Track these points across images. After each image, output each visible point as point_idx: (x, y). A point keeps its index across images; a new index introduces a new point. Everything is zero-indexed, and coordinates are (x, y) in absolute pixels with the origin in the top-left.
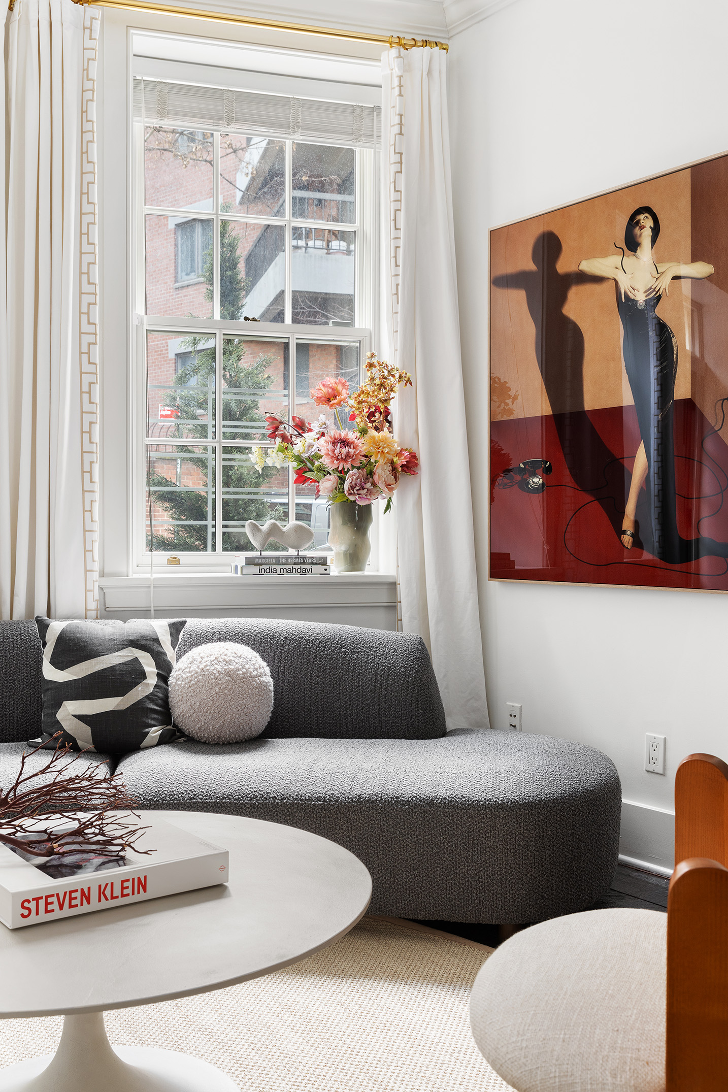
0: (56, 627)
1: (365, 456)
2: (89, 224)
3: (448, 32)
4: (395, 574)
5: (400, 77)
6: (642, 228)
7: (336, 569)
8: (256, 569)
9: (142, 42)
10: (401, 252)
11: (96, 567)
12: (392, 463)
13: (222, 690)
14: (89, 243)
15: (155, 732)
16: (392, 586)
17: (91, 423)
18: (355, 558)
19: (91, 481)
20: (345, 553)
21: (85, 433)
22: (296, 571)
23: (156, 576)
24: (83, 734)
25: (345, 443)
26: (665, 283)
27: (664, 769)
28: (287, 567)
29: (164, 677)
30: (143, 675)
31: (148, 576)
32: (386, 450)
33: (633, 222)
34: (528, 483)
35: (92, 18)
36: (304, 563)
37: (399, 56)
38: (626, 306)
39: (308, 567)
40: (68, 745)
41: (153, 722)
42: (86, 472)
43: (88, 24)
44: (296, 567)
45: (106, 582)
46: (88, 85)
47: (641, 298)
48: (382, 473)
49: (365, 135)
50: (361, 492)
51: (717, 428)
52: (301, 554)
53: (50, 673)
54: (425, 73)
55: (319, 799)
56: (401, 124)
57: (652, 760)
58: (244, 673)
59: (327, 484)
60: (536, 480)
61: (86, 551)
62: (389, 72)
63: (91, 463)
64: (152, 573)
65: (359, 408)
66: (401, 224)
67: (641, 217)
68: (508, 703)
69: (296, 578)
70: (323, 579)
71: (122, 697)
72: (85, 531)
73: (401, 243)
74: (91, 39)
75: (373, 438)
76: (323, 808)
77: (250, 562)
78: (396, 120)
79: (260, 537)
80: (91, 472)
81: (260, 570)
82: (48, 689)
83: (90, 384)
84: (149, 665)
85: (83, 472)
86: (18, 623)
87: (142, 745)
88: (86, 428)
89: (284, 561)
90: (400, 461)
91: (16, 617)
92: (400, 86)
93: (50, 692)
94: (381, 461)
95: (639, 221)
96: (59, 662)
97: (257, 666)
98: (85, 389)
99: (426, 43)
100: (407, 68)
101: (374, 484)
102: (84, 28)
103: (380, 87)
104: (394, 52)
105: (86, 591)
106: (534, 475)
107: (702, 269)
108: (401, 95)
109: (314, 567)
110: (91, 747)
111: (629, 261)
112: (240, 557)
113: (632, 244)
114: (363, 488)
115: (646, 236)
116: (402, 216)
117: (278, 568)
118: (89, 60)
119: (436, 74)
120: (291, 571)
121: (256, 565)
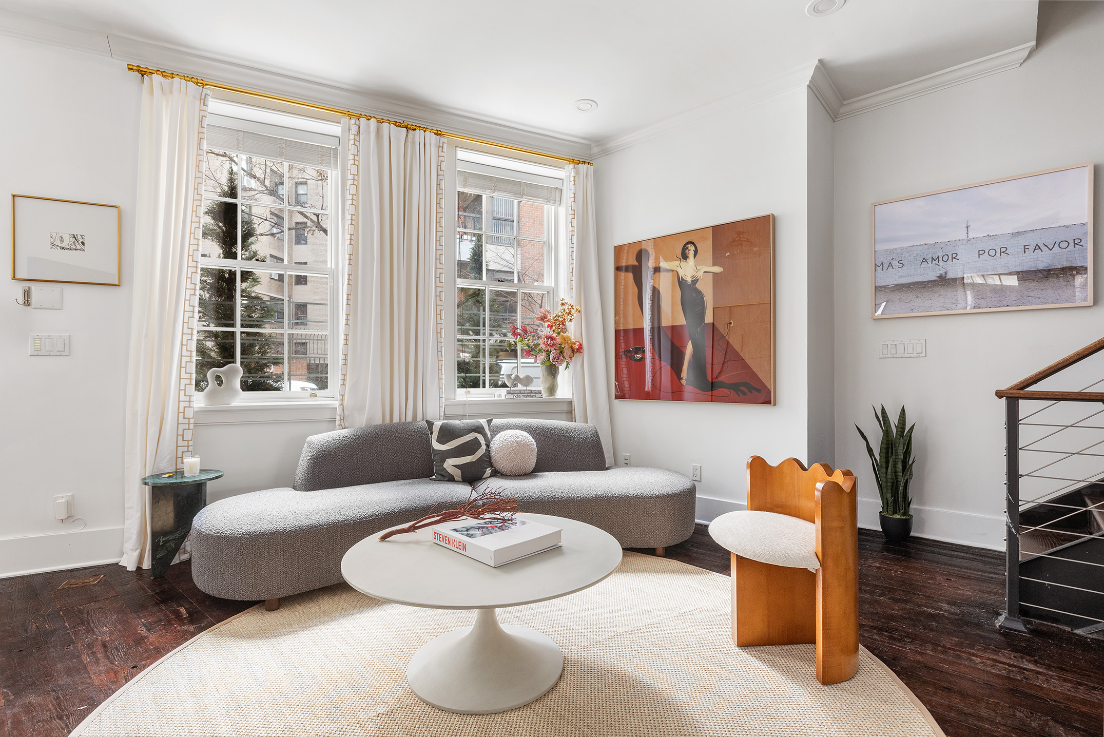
0: (438, 424)
1: (559, 344)
2: (440, 236)
3: (591, 158)
4: (571, 397)
5: (575, 177)
6: (689, 250)
7: (545, 396)
8: (511, 396)
9: (462, 154)
10: (574, 254)
11: (444, 396)
12: (572, 347)
13: (514, 450)
14: (440, 245)
15: (489, 471)
16: (570, 403)
17: (441, 328)
18: (552, 390)
19: (441, 356)
20: (548, 388)
21: (438, 333)
23: (468, 399)
24: (457, 473)
25: (552, 339)
26: (700, 274)
27: (701, 479)
28: (525, 395)
29: (488, 446)
30: (480, 445)
31: (465, 399)
32: (569, 342)
33: (685, 249)
34: (635, 357)
35: (443, 143)
36: (532, 393)
37: (574, 168)
38: (681, 283)
39: (534, 395)
40: (451, 479)
41: (487, 466)
42: (439, 351)
43: (441, 145)
44: (528, 395)
45: (446, 403)
46: (441, 173)
47: (689, 280)
48: (567, 352)
49: (553, 200)
50: (558, 360)
51: (725, 335)
52: (528, 388)
53: (436, 446)
54: (585, 176)
55: (578, 497)
56: (574, 197)
57: (694, 475)
58: (524, 443)
59: (542, 356)
60: (638, 356)
61: (439, 388)
62: (569, 174)
63: (442, 347)
64: (467, 398)
65: (554, 323)
66: (575, 241)
67: (689, 246)
68: (623, 453)
69: (529, 399)
70: (540, 400)
71: (473, 456)
72: (439, 379)
73: (575, 250)
74: (442, 152)
75: (563, 336)
76: (580, 501)
77: (509, 393)
78: (573, 195)
79: (511, 381)
80: (441, 352)
81: (513, 396)
82: (437, 454)
83: (441, 310)
84: (482, 440)
85: (438, 351)
86: (409, 423)
87: (483, 477)
88: (439, 331)
89: (523, 392)
90: (576, 346)
91: (407, 421)
92: (574, 181)
93: (438, 455)
94: (567, 346)
95: (688, 247)
96: (441, 440)
97: (530, 440)
98: (438, 313)
99: (584, 162)
100: (577, 173)
101: (564, 357)
102: (439, 147)
103: (565, 180)
104: (572, 166)
105: (440, 407)
106: (638, 354)
107: (718, 269)
108: (574, 185)
109: (536, 395)
110: (461, 479)
111: (683, 264)
112: (503, 391)
113: (685, 257)
114: (559, 359)
115: (691, 254)
116: (575, 238)
117: (521, 395)
118: (441, 161)
119: (589, 176)
120: (526, 397)
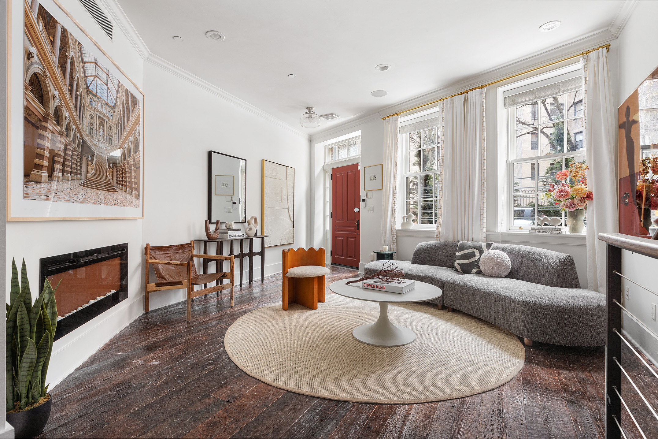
3: (615, 37)
4: (586, 235)
5: (585, 65)
7: (566, 233)
8: (534, 231)
11: (485, 229)
12: (581, 197)
15: (475, 270)
16: (585, 239)
17: (484, 192)
18: (575, 229)
19: (483, 207)
21: (482, 195)
22: (549, 232)
24: (459, 268)
28: (545, 231)
29: (480, 256)
30: (475, 256)
32: (579, 192)
35: (483, 91)
36: (552, 230)
37: (584, 58)
40: (456, 270)
41: (475, 268)
43: (482, 93)
44: (549, 231)
45: (488, 233)
50: (570, 207)
53: (457, 253)
60: (627, 201)
61: (481, 225)
63: (483, 202)
69: (547, 234)
70: (559, 235)
71: (468, 260)
72: (481, 220)
74: (483, 96)
75: (575, 189)
79: (540, 222)
80: (483, 205)
81: (536, 232)
84: (477, 253)
85: (481, 205)
87: (471, 272)
89: (545, 229)
92: (585, 68)
93: (455, 257)
94: (577, 197)
96: (459, 251)
103: (581, 69)
105: (481, 235)
106: (626, 199)
109: (555, 231)
117: (542, 231)
118: (483, 101)
120: (547, 232)
121: (535, 230)
